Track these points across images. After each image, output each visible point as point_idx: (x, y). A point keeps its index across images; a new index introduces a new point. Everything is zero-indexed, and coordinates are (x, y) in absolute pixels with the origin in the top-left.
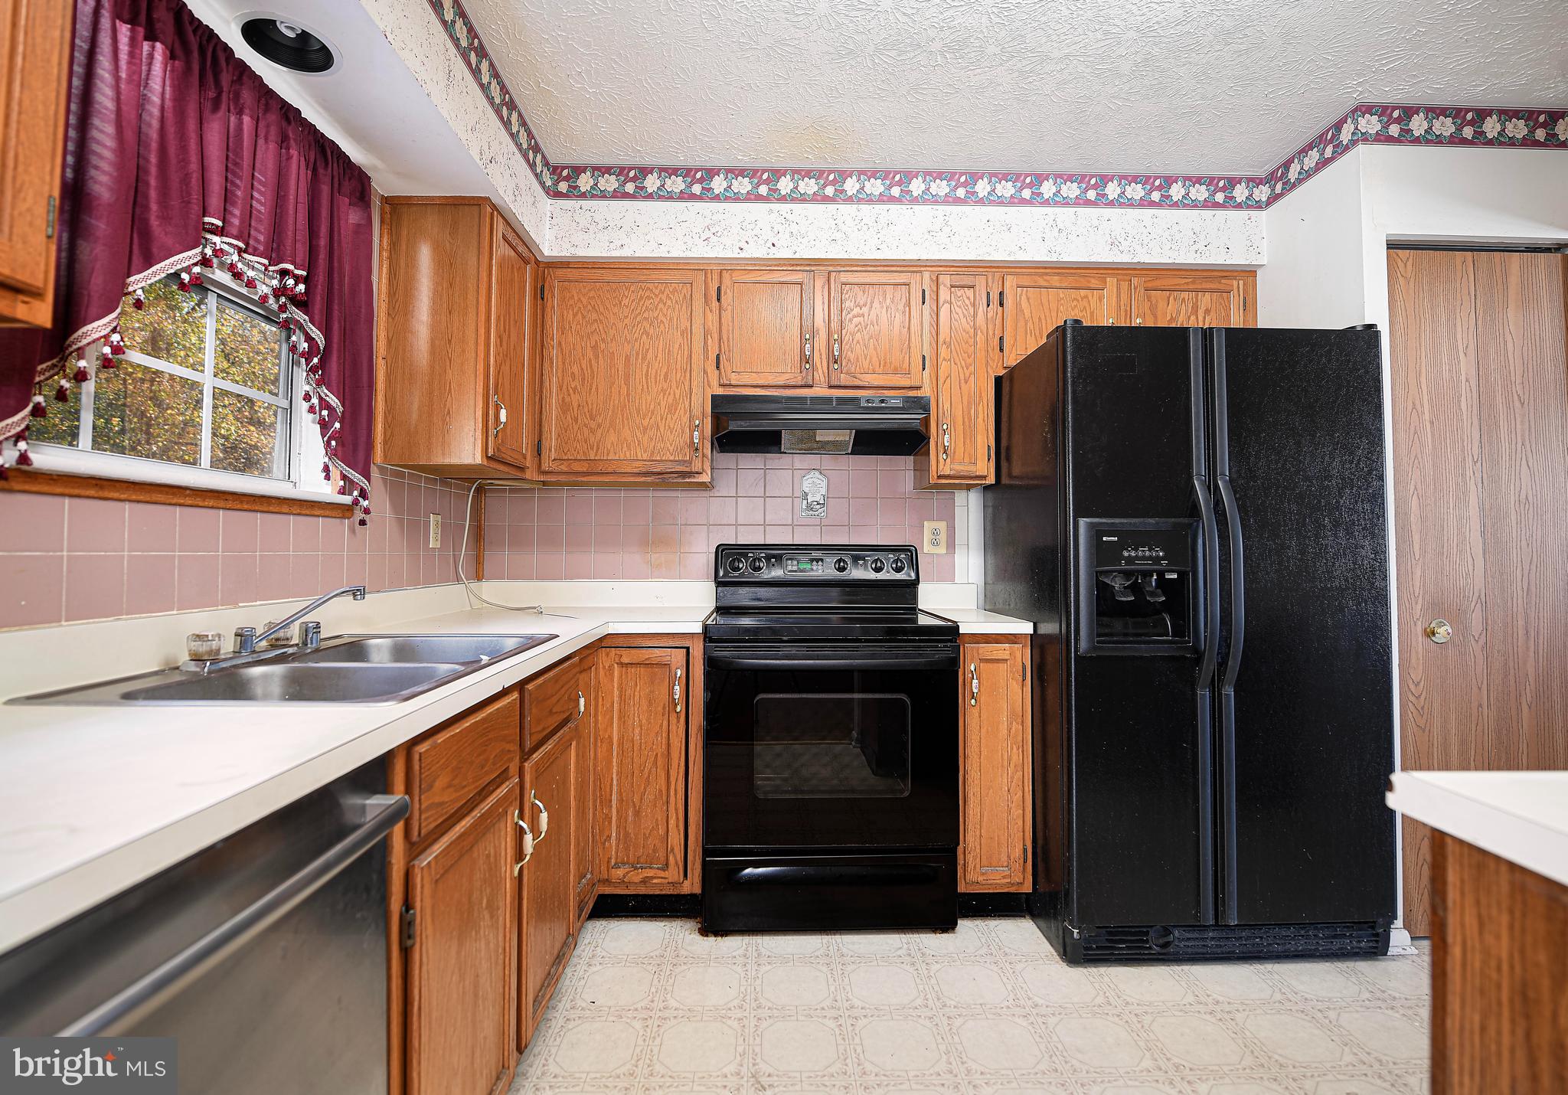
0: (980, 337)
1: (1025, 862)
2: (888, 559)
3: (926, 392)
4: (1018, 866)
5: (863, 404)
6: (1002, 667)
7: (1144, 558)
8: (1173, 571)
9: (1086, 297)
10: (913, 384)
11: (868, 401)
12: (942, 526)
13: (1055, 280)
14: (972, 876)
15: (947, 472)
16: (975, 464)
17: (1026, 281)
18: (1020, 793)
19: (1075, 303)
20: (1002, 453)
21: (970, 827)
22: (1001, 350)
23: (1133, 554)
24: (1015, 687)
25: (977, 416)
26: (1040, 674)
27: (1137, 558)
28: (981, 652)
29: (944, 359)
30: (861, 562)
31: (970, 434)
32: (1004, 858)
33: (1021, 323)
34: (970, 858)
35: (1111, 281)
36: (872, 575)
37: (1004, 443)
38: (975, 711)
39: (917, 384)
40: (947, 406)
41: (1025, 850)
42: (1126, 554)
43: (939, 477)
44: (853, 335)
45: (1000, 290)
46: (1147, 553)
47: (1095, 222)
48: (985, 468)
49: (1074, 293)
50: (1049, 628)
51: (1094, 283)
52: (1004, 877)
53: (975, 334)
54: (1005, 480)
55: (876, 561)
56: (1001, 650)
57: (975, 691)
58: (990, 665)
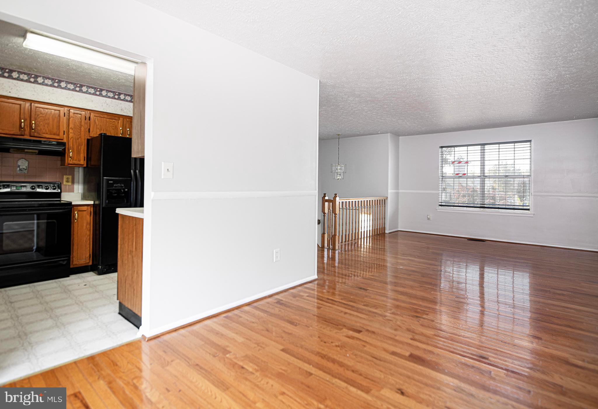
0: (82, 128)
1: (90, 257)
2: (50, 186)
3: (65, 140)
4: (88, 259)
5: (43, 142)
6: (85, 212)
7: (119, 186)
8: (126, 189)
9: (114, 122)
10: (60, 138)
11: (44, 142)
12: (70, 177)
13: (106, 116)
14: (75, 263)
15: (71, 163)
16: (80, 161)
17: (97, 115)
18: (89, 242)
19: (111, 123)
20: (88, 159)
21: (74, 251)
22: (89, 132)
23: (116, 185)
24: (88, 217)
25: (81, 149)
26: (95, 213)
27: (117, 186)
28: (78, 209)
29: (71, 133)
30: (41, 187)
31: (79, 153)
32: (84, 257)
33: (95, 126)
34: (74, 259)
35: (121, 119)
36: (44, 191)
37: (89, 156)
38: (76, 223)
39: (62, 138)
40: (71, 145)
41: (90, 255)
42: (115, 185)
43: (69, 164)
44: (40, 122)
45: (89, 116)
46: (120, 185)
47: (117, 104)
48: (83, 162)
49: (111, 120)
50: (97, 202)
51: (117, 118)
52: (84, 262)
53: (81, 127)
54: (89, 166)
55: (46, 187)
56: (85, 208)
57: (76, 218)
58: (81, 212)
